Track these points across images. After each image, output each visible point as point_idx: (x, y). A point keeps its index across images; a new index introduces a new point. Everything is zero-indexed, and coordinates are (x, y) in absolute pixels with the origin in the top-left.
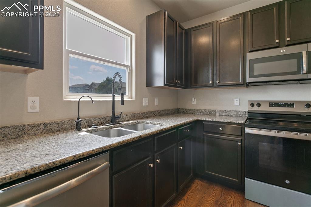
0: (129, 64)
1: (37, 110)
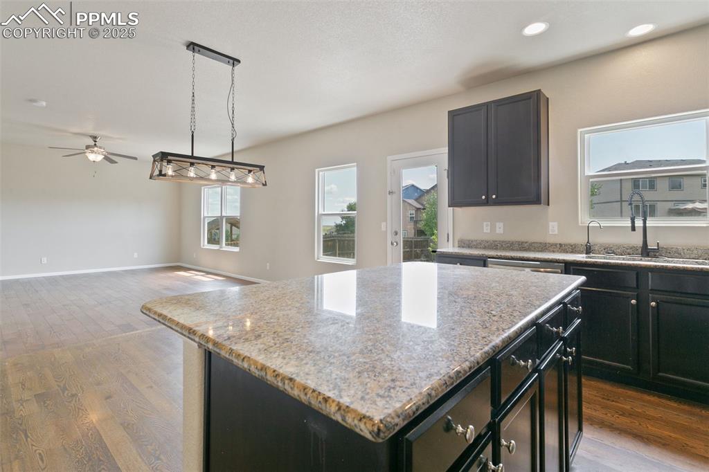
1: (556, 232)
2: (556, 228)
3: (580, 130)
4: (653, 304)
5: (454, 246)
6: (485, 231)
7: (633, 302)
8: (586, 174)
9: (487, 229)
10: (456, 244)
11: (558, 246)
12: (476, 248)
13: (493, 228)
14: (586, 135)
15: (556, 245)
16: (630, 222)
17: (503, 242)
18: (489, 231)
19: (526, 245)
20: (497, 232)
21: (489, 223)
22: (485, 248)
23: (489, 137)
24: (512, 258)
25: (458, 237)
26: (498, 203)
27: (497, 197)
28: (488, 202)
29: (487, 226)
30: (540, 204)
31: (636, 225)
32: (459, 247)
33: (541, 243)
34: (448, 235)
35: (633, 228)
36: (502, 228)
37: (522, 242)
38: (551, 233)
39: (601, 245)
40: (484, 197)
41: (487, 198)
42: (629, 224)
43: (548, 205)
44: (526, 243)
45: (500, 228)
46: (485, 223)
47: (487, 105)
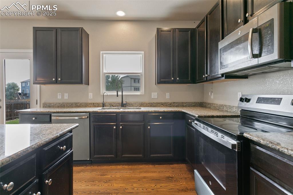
0: (141, 72)
1: (92, 98)
2: (92, 96)
3: (101, 52)
4: (121, 127)
5: (40, 107)
6: (58, 98)
7: (115, 127)
8: (104, 72)
9: (59, 97)
10: (42, 106)
11: (92, 104)
12: (53, 107)
13: (63, 96)
14: (104, 55)
15: (91, 103)
16: (116, 93)
17: (68, 103)
18: (61, 98)
19: (78, 104)
20: (65, 98)
21: (61, 94)
22: (58, 107)
23: (57, 47)
24: (65, 113)
25: (43, 102)
26: (61, 83)
27: (61, 79)
28: (57, 82)
29: (60, 95)
30: (83, 84)
31: (118, 94)
32: (43, 107)
33: (85, 103)
34: (37, 100)
35: (117, 96)
36: (67, 96)
37: (77, 103)
38: (89, 98)
39: (109, 103)
40: (54, 79)
41: (56, 80)
42: (116, 94)
43: (89, 85)
44: (79, 103)
45: (66, 96)
46: (58, 94)
47: (56, 29)
